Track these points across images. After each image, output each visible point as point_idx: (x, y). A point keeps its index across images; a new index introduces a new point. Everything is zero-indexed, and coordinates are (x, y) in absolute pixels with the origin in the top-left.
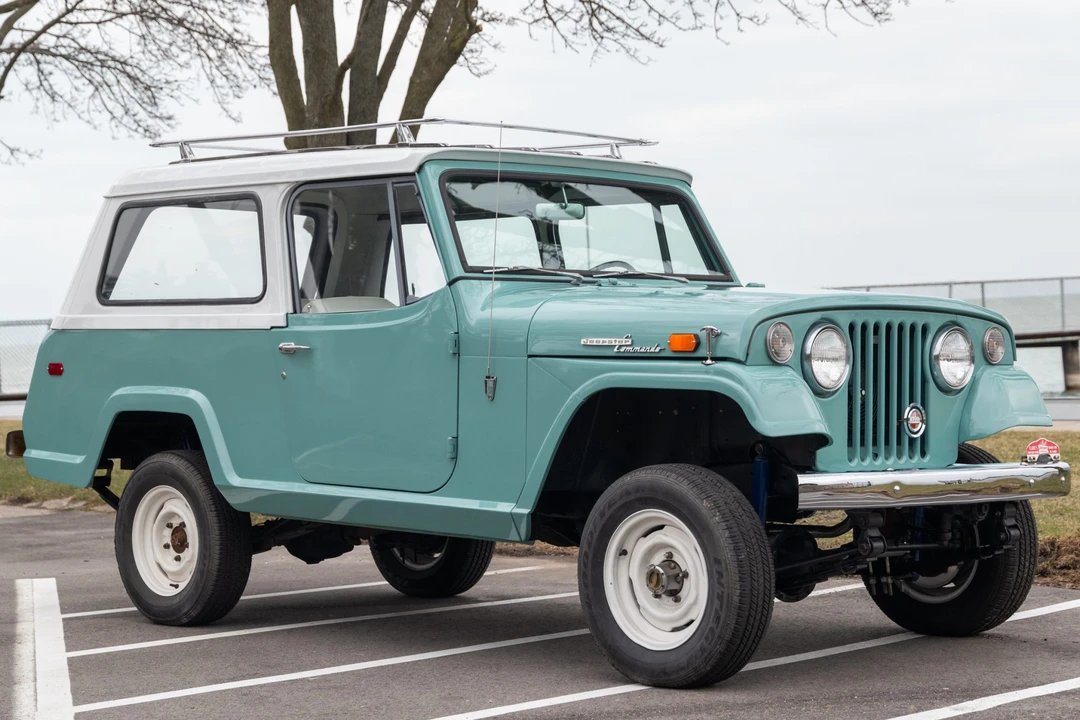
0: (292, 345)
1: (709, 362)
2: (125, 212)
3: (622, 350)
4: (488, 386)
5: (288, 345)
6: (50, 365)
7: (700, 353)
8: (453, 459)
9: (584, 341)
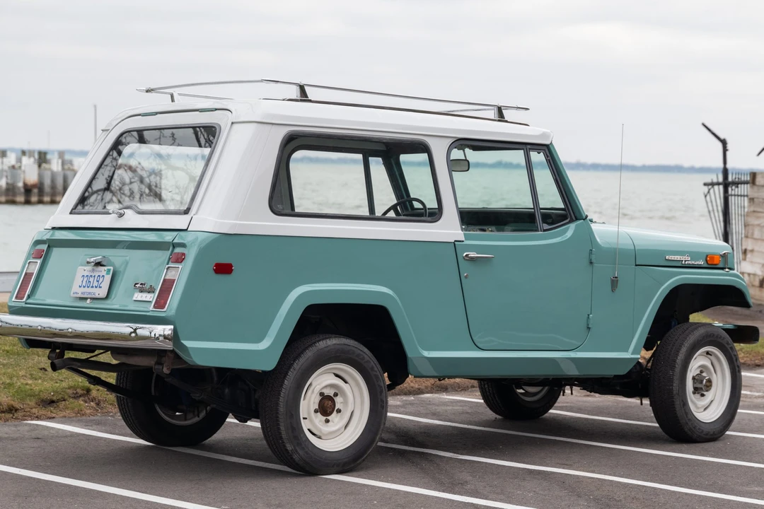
0: (475, 255)
1: (727, 270)
3: (686, 263)
4: (614, 283)
5: (472, 254)
6: (217, 265)
7: (721, 266)
8: (589, 328)
9: (667, 257)
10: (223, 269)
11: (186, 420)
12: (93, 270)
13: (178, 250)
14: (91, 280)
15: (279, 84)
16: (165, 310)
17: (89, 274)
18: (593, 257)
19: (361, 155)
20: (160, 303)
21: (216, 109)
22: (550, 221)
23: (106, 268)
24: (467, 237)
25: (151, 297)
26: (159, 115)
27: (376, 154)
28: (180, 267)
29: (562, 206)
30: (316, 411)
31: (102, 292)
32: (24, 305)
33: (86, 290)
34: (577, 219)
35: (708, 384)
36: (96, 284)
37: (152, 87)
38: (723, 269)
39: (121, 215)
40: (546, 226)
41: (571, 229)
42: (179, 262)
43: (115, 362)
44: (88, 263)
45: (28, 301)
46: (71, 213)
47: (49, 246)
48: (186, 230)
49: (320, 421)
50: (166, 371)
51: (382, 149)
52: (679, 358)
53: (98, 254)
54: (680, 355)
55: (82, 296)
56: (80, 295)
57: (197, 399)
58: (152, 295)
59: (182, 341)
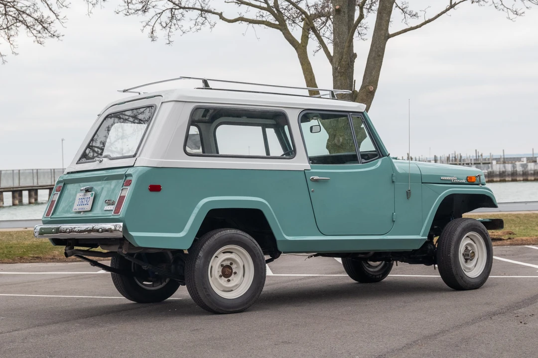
0: (318, 178)
1: (480, 185)
2: (197, 111)
3: (454, 181)
4: (408, 194)
5: (316, 178)
6: (151, 186)
7: (476, 183)
8: (394, 221)
9: (442, 178)
10: (155, 188)
11: (153, 287)
12: (85, 195)
13: (128, 178)
14: (83, 200)
15: (191, 79)
16: (119, 214)
17: (82, 197)
18: (394, 178)
19: (261, 127)
20: (117, 211)
21: (155, 96)
22: (367, 157)
23: (91, 193)
24: (312, 168)
25: (112, 207)
26: (126, 103)
27: (269, 126)
28: (129, 188)
29: (374, 149)
30: (220, 276)
31: (88, 207)
32: (49, 219)
33: (81, 207)
34: (383, 156)
35: (472, 254)
36: (85, 203)
37: (126, 89)
38: (478, 184)
39: (101, 161)
40: (364, 161)
41: (380, 162)
42: (128, 185)
43: (105, 251)
44: (81, 190)
45: (52, 217)
46: (77, 164)
47: (64, 184)
48: (133, 166)
49: (225, 281)
50: (124, 252)
51: (274, 123)
53: (88, 185)
55: (79, 211)
56: (78, 210)
57: (145, 269)
58: (113, 206)
59: (130, 233)
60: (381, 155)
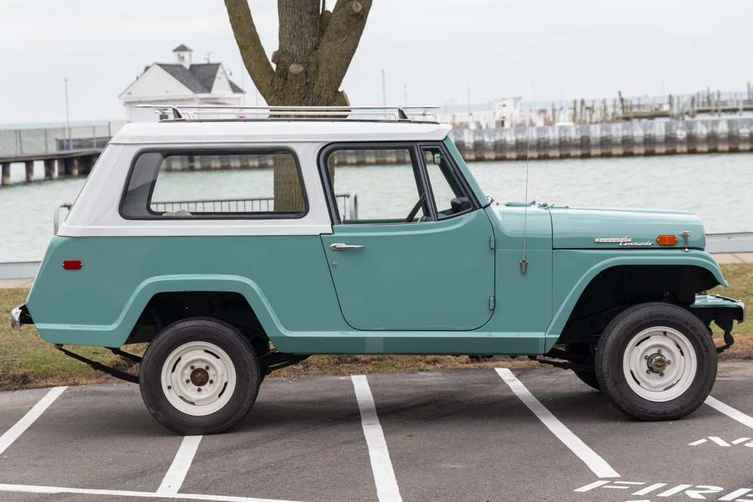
0: (344, 246)
1: (687, 250)
2: (143, 155)
3: (626, 244)
4: (525, 267)
5: (341, 245)
6: (66, 262)
7: (678, 246)
8: (493, 310)
9: (597, 240)
10: (73, 265)
18: (496, 243)
24: (335, 230)
30: (187, 382)
34: (475, 208)
35: (659, 364)
38: (680, 249)
40: (441, 216)
49: (193, 390)
52: (610, 338)
54: (612, 334)
59: (36, 324)
60: (477, 205)
